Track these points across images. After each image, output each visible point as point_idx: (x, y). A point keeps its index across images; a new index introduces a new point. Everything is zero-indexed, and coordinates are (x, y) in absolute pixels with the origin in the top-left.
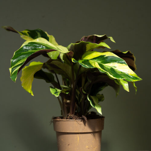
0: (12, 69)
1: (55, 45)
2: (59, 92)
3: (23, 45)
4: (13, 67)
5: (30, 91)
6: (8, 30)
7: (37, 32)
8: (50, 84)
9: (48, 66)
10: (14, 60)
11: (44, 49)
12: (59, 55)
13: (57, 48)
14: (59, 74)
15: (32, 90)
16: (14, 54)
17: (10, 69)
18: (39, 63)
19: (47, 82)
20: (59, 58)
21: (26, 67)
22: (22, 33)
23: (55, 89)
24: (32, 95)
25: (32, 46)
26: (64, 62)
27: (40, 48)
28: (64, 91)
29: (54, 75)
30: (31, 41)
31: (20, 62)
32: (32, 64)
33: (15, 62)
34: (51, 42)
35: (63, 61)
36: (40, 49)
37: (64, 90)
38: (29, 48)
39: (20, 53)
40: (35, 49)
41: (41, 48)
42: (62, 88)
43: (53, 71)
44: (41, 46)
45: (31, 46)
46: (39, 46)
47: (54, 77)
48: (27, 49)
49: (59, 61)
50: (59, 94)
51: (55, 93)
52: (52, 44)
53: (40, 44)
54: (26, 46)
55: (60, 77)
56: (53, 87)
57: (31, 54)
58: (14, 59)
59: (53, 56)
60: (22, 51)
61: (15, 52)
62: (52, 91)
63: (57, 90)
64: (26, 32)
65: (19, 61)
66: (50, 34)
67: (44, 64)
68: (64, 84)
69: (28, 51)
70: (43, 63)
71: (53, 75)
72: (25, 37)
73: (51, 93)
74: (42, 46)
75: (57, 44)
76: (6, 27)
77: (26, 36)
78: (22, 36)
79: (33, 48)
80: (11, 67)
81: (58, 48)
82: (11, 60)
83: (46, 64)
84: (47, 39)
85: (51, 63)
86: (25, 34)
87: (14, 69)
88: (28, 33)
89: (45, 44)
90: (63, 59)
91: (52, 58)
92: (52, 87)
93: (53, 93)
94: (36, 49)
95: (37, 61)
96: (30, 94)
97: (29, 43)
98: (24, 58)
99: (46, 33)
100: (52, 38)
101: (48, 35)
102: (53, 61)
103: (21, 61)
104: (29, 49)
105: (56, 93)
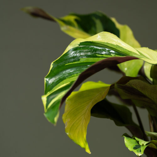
0: (48, 97)
1: (133, 46)
2: (143, 145)
3: (70, 48)
4: (49, 94)
5: (82, 143)
6: (35, 15)
7: (94, 18)
8: (124, 129)
9: (120, 91)
10: (51, 78)
11: (113, 55)
12: (142, 67)
13: (139, 52)
14: (143, 107)
15: (88, 140)
16: (52, 66)
17: (44, 98)
18: (100, 85)
19: (117, 124)
20: (141, 72)
21: (73, 93)
22: (64, 22)
23: (135, 139)
24: (88, 151)
25: (87, 50)
26: (153, 81)
27: (104, 53)
28: (153, 143)
29: (131, 109)
30: (84, 38)
31: (63, 84)
32: (86, 86)
33: (53, 83)
34: (124, 40)
35: (151, 79)
36: (104, 56)
37: (154, 141)
38: (82, 54)
39: (64, 65)
40: (94, 56)
41: (106, 54)
42: (149, 138)
43: (129, 102)
44: (105, 50)
45: (85, 51)
46: (100, 50)
47: (131, 114)
48: (76, 56)
49: (141, 80)
50: (143, 149)
51: (135, 148)
52: (128, 44)
53: (104, 46)
54: (75, 49)
55: (144, 114)
56: (131, 135)
57: (86, 66)
58: (50, 76)
59: (128, 68)
60: (66, 60)
61: (52, 63)
62: (129, 143)
63: (138, 142)
64: (72, 18)
65: (60, 80)
66: (121, 23)
67: (112, 87)
68: (152, 129)
69: (79, 60)
70: (109, 85)
71: (128, 110)
72: (69, 30)
73: (127, 148)
74: (107, 49)
75: (136, 43)
76: (30, 8)
77: (72, 28)
78: (64, 28)
79: (89, 54)
80: (46, 94)
81: (141, 54)
82: (45, 79)
83: (116, 86)
84: (117, 33)
85: (127, 84)
86: (68, 23)
87: (51, 97)
88: (76, 20)
89: (114, 45)
90: (151, 77)
91: (127, 75)
92: (128, 136)
93: (131, 148)
94: (97, 57)
95: (96, 81)
96: (84, 149)
97: (81, 44)
98: (70, 75)
99: (114, 20)
100: (125, 30)
101: (118, 26)
102: (131, 81)
103: (65, 81)
104: (81, 56)
105: (137, 147)
